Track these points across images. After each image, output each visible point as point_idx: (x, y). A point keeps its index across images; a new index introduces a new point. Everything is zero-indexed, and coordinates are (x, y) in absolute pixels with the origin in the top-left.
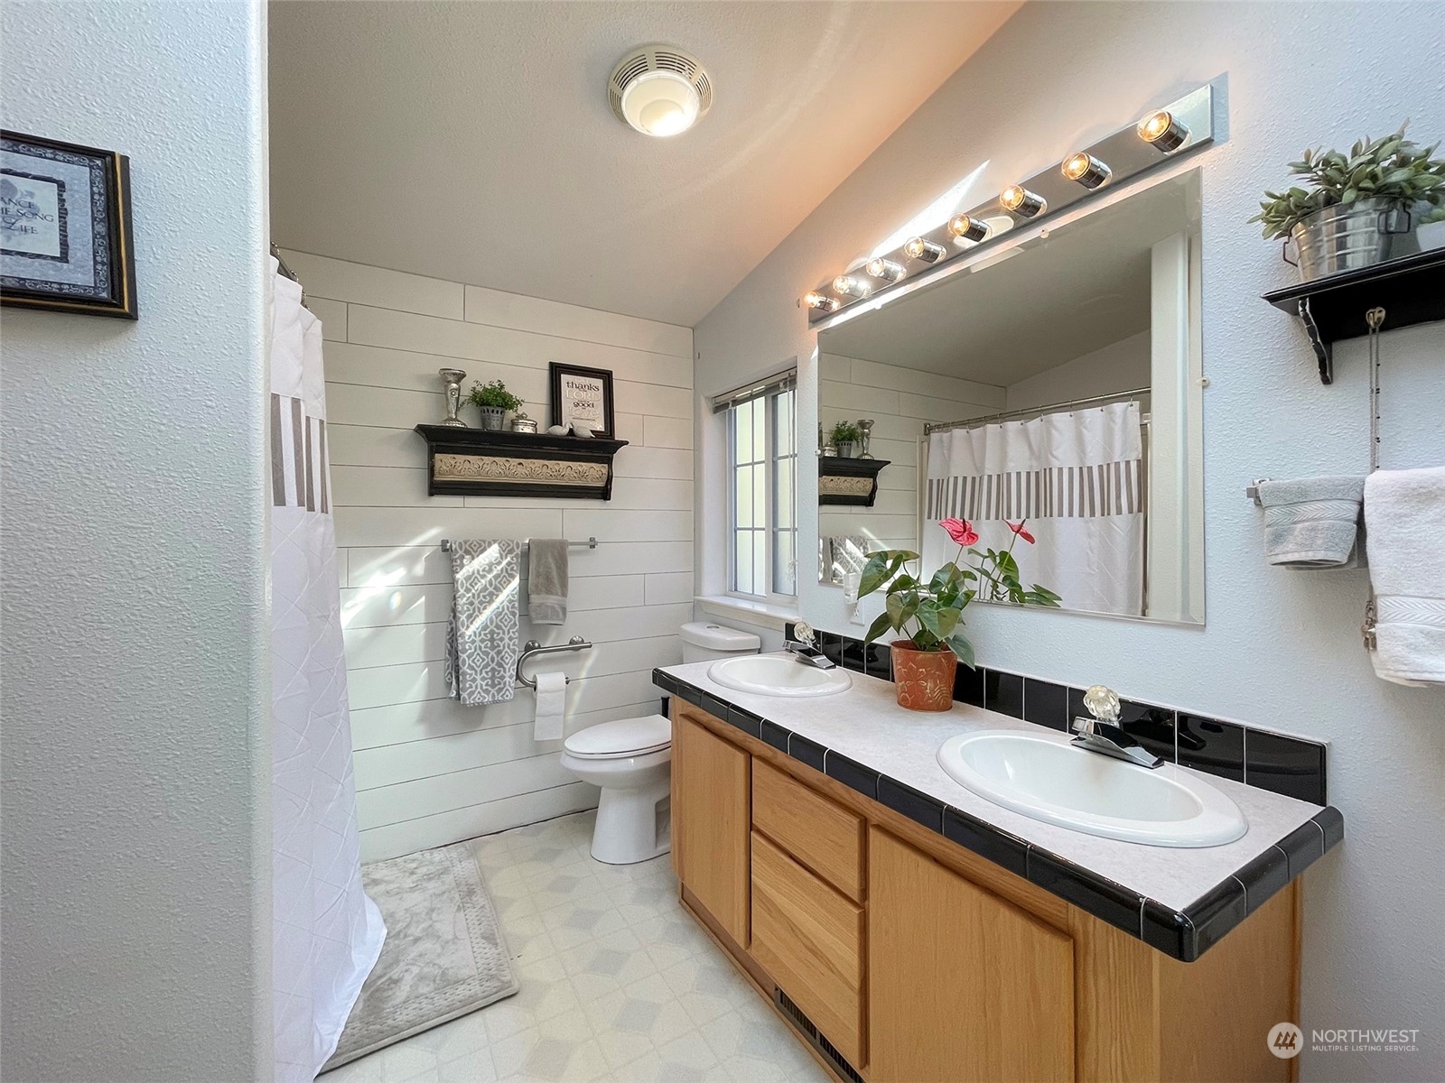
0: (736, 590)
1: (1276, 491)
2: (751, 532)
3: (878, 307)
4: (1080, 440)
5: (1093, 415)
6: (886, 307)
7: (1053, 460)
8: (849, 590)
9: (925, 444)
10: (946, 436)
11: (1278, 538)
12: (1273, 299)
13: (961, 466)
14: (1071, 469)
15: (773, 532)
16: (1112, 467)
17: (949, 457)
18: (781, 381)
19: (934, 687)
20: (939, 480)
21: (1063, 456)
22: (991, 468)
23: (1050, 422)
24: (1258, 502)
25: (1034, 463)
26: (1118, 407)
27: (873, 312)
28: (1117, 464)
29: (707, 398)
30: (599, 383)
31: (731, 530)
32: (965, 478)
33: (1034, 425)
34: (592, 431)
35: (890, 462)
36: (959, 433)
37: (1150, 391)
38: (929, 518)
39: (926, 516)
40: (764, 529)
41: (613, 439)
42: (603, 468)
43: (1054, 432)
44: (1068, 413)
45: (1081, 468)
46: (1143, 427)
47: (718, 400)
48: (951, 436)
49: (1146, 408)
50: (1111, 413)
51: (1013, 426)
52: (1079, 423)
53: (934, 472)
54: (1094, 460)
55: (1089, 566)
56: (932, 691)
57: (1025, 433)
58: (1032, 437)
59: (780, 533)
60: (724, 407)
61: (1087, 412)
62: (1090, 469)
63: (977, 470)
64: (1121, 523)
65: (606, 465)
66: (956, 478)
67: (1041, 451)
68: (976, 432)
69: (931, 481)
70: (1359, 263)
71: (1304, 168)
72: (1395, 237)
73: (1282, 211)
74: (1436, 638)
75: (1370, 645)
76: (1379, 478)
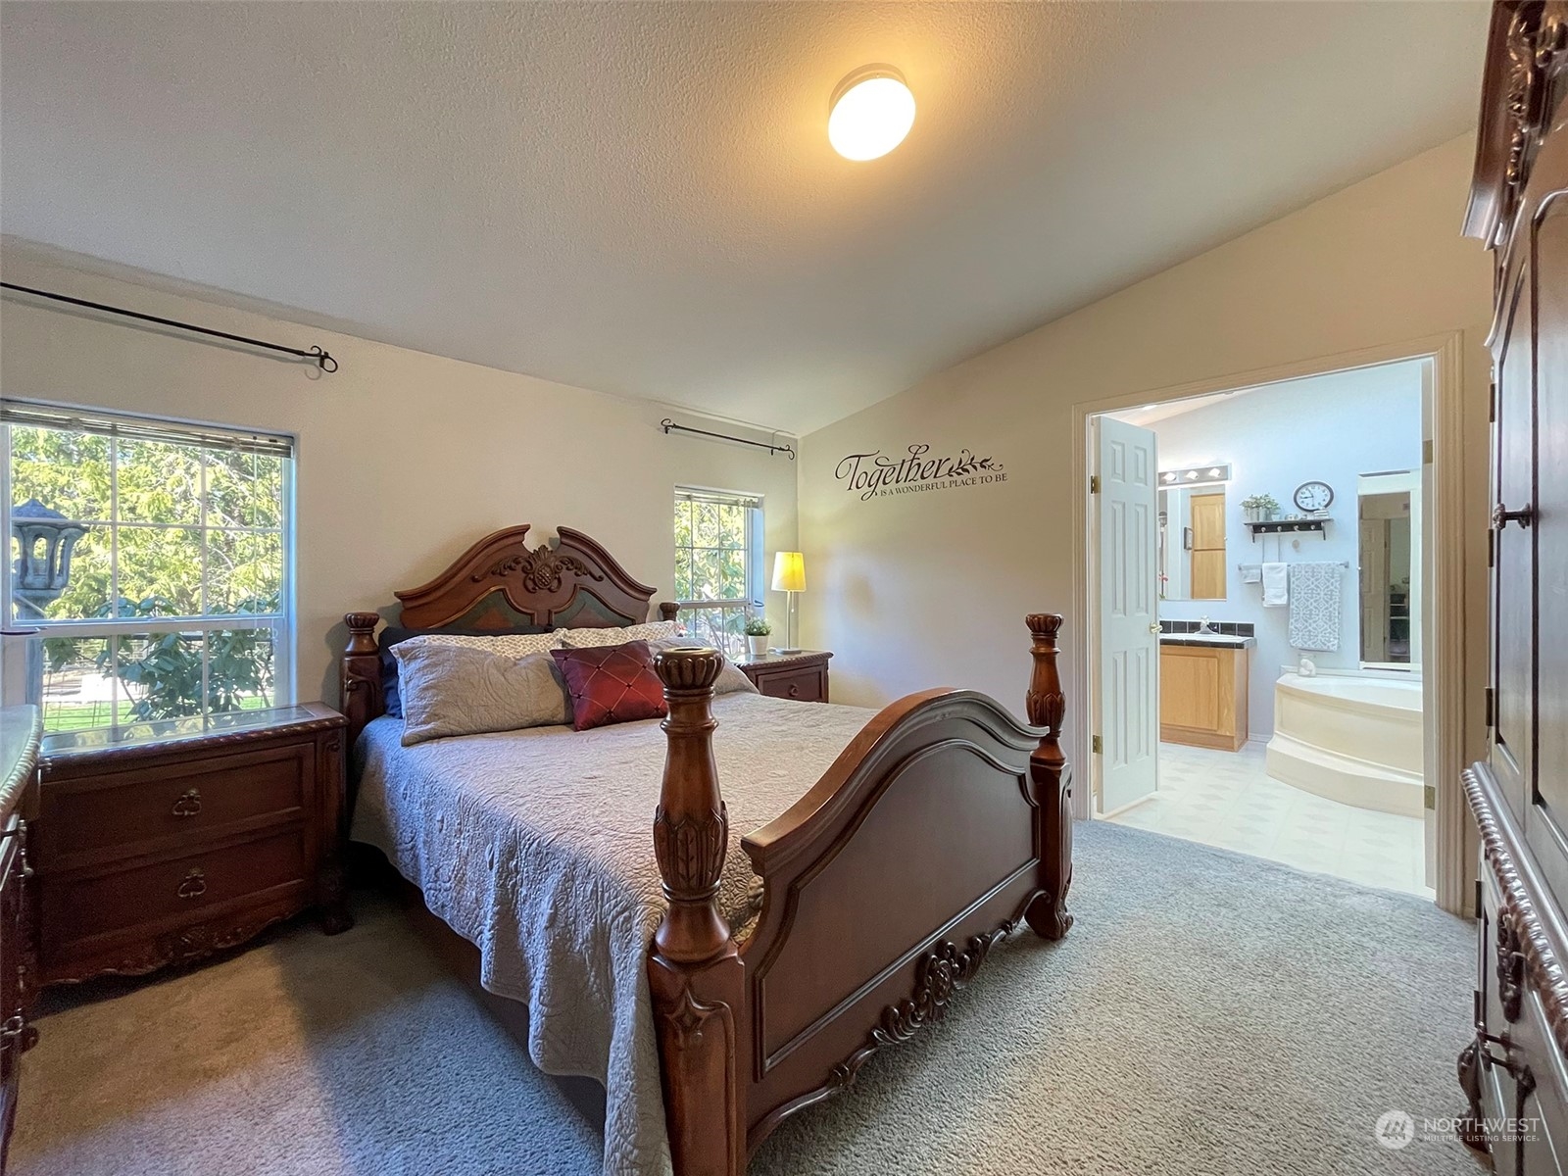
1: (1245, 567)
11: (1245, 578)
12: (1245, 524)
70: (1261, 520)
71: (1251, 497)
72: (1267, 516)
73: (1247, 506)
74: (1275, 595)
75: (1263, 599)
76: (1264, 565)
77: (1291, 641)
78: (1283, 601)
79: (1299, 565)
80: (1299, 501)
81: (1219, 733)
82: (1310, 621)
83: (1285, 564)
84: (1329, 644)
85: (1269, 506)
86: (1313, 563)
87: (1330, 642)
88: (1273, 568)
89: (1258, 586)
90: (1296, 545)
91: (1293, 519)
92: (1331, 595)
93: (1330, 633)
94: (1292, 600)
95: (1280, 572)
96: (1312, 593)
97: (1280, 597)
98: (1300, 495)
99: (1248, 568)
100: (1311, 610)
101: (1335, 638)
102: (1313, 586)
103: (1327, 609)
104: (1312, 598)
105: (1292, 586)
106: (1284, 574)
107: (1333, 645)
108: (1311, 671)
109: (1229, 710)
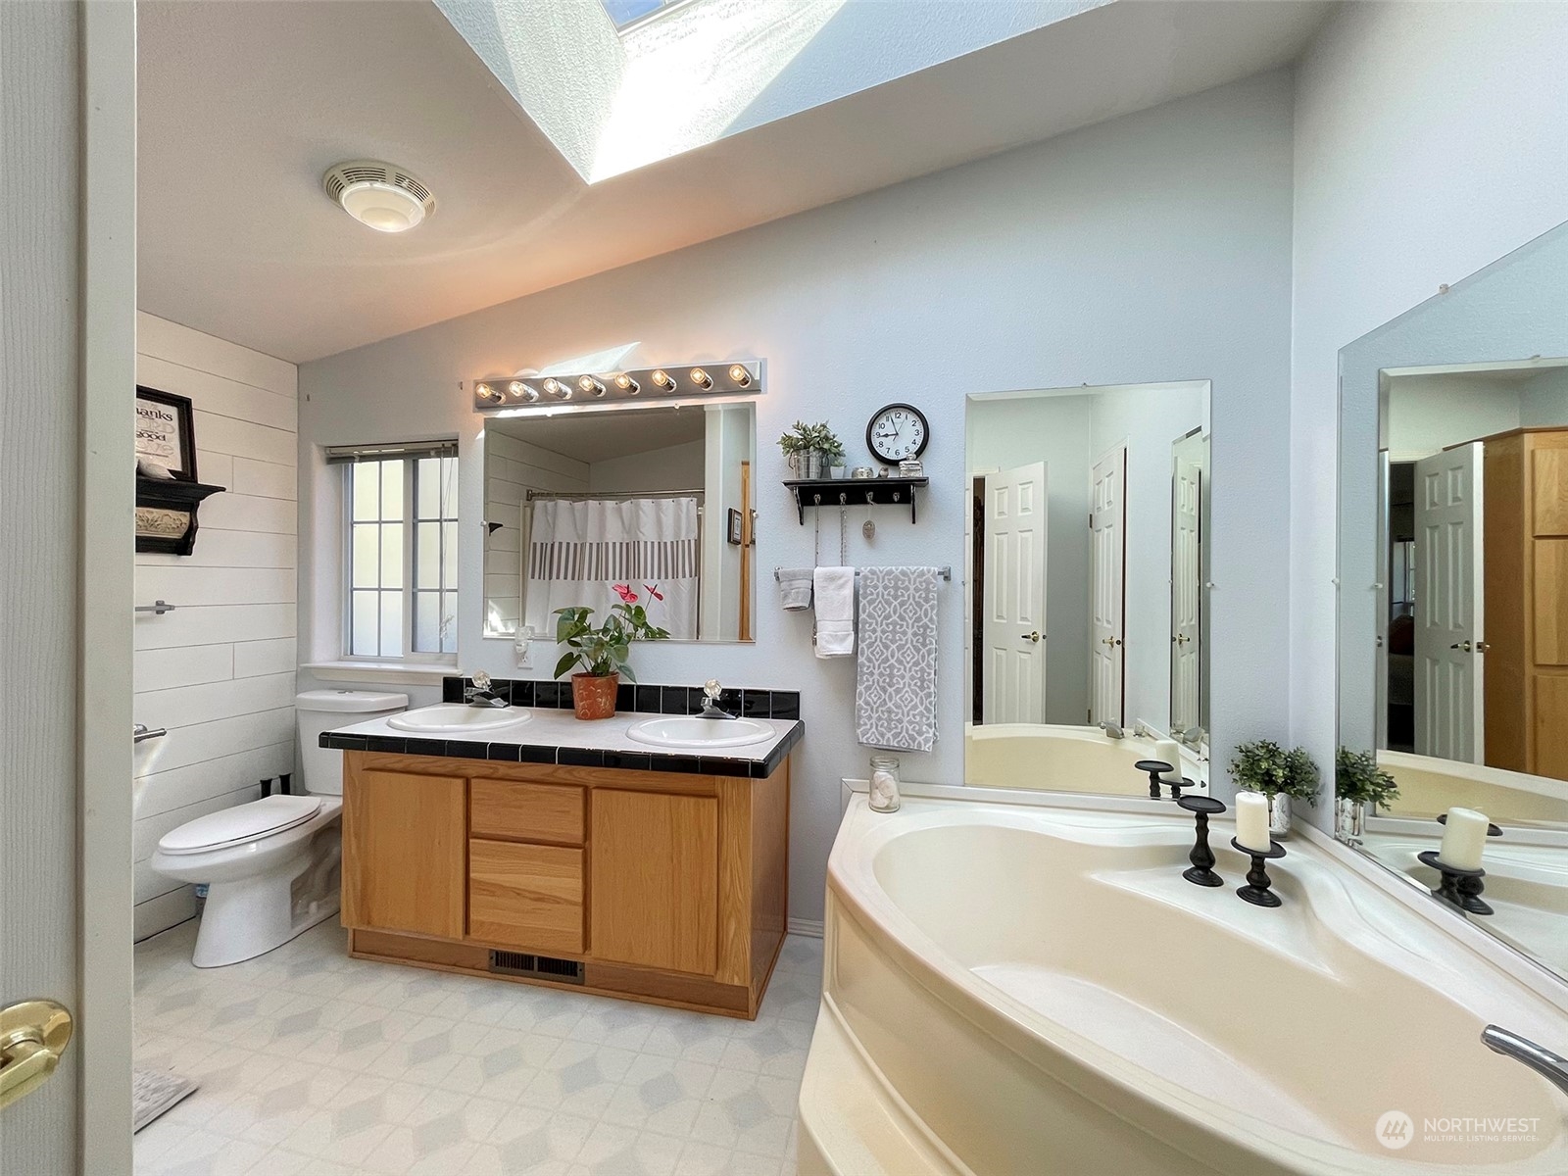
0: (352, 654)
1: (786, 574)
2: (377, 592)
3: (549, 415)
4: (659, 523)
5: (667, 503)
6: (555, 417)
7: (641, 535)
8: (519, 641)
9: (528, 510)
10: (550, 504)
11: (786, 596)
12: (786, 484)
13: (564, 534)
14: (653, 543)
15: (413, 593)
16: (680, 543)
17: (554, 523)
18: (433, 449)
19: (605, 702)
20: (542, 544)
21: (648, 534)
22: (592, 537)
23: (638, 505)
24: (778, 578)
25: (626, 536)
26: (684, 500)
27: (544, 417)
28: (683, 541)
29: (318, 446)
30: (173, 411)
31: (346, 590)
32: (568, 544)
33: (626, 505)
34: (171, 471)
35: (501, 525)
36: (563, 504)
37: (704, 492)
38: (533, 577)
39: (530, 576)
40: (401, 590)
41: (196, 482)
42: (184, 518)
43: (641, 512)
44: (651, 500)
45: (659, 543)
46: (699, 517)
47: (334, 451)
48: (556, 504)
49: (701, 503)
50: (679, 504)
51: (610, 504)
52: (659, 510)
53: (538, 537)
54: (668, 538)
55: (664, 616)
56: (605, 704)
57: (620, 511)
58: (624, 515)
59: (419, 593)
60: (341, 459)
61: (664, 501)
62: (665, 543)
63: (579, 538)
64: (686, 583)
65: (188, 514)
66: (560, 543)
67: (632, 526)
68: (579, 505)
69: (535, 544)
70: (813, 476)
71: (797, 427)
72: (824, 469)
73: (790, 445)
74: (834, 637)
75: (815, 642)
76: (818, 571)
77: (859, 731)
78: (845, 648)
79: (873, 573)
80: (876, 442)
81: (718, 979)
82: (890, 690)
83: (850, 570)
84: (920, 739)
85: (826, 446)
86: (897, 569)
87: (920, 733)
88: (831, 578)
89: (805, 614)
90: (869, 532)
91: (865, 477)
92: (924, 636)
93: (922, 715)
94: (862, 645)
95: (842, 586)
96: (894, 632)
97: (844, 639)
98: (876, 429)
99: (793, 577)
100: (891, 667)
101: (929, 725)
102: (895, 618)
103: (916, 664)
104: (893, 641)
105: (862, 616)
106: (849, 592)
107: (927, 741)
108: (891, 798)
109: (739, 923)
